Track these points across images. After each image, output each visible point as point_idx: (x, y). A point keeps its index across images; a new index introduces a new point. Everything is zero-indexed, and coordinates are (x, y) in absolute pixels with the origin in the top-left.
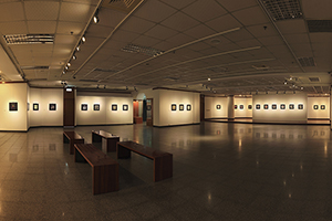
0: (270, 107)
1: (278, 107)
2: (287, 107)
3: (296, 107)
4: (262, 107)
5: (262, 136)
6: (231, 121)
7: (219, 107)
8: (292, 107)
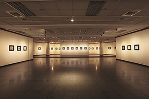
0: (70, 48)
1: (75, 48)
2: (79, 48)
3: (83, 48)
4: (66, 48)
5: (66, 63)
6: (47, 56)
7: (40, 49)
8: (81, 48)
